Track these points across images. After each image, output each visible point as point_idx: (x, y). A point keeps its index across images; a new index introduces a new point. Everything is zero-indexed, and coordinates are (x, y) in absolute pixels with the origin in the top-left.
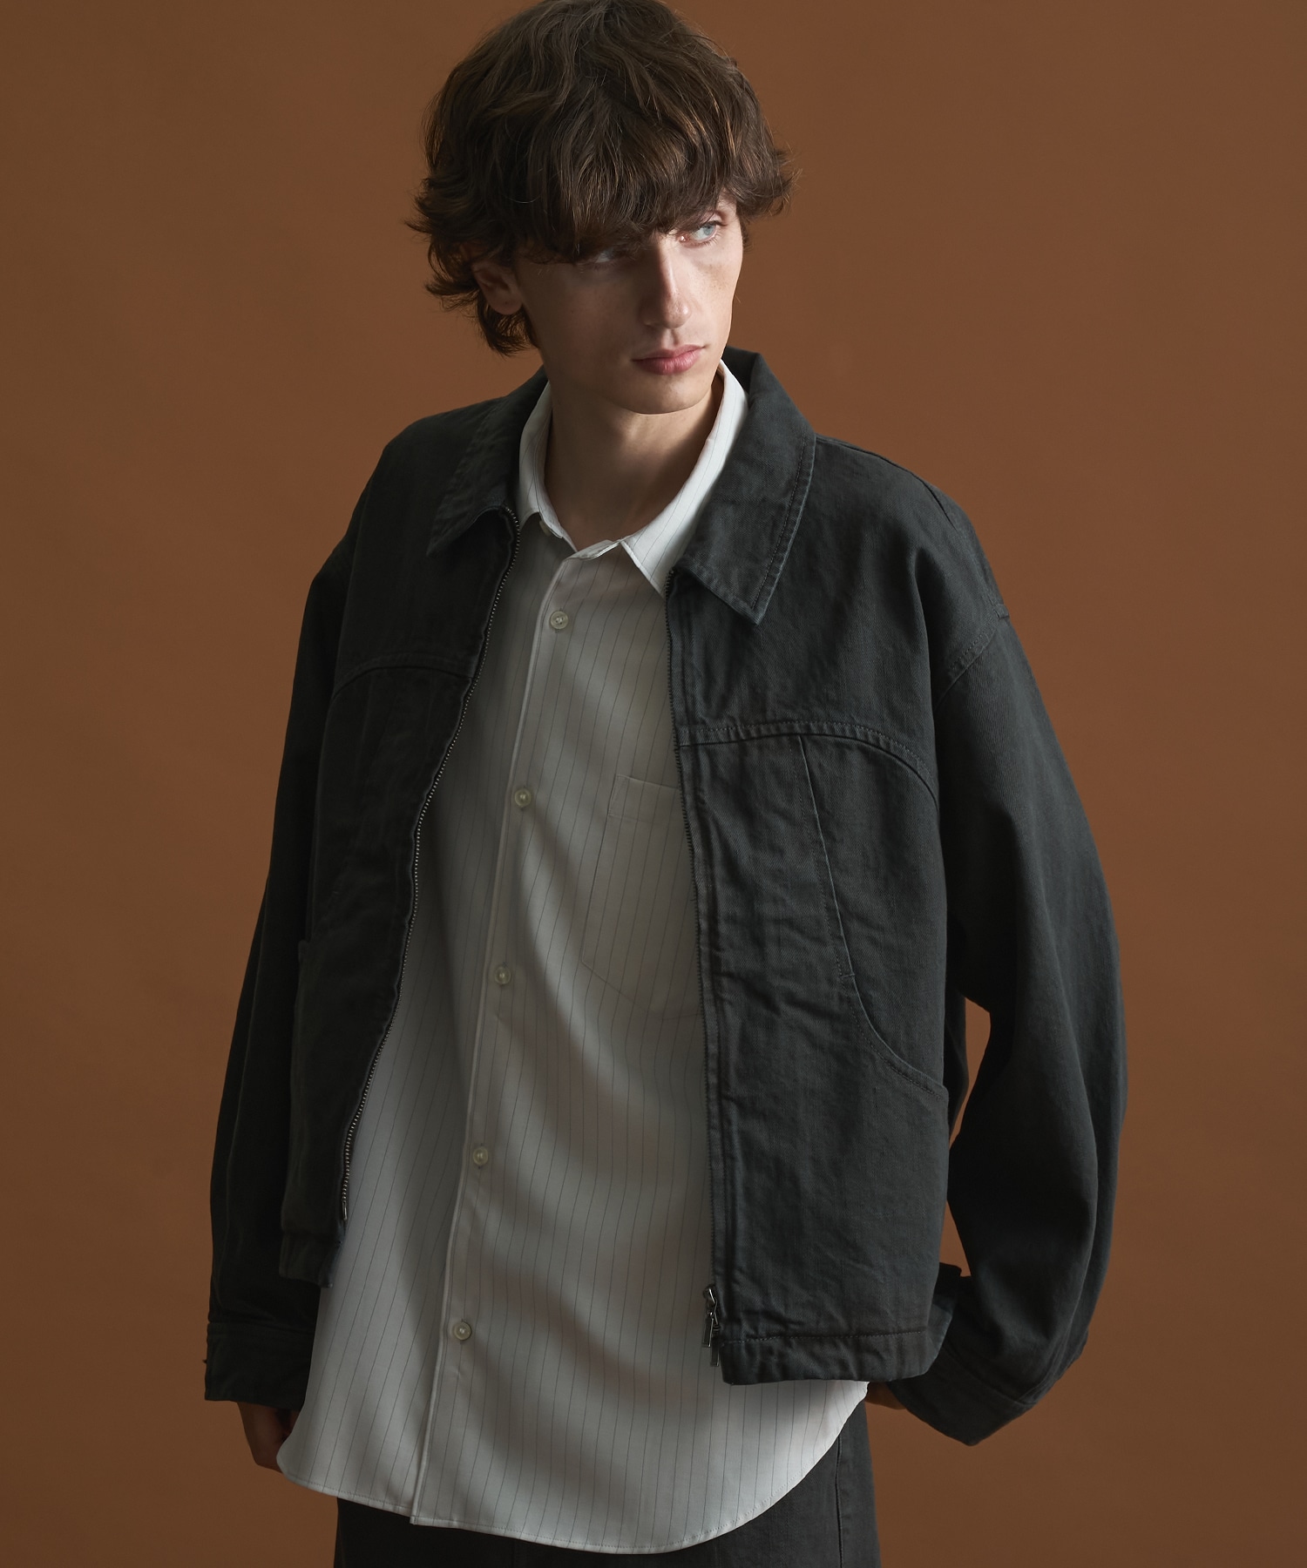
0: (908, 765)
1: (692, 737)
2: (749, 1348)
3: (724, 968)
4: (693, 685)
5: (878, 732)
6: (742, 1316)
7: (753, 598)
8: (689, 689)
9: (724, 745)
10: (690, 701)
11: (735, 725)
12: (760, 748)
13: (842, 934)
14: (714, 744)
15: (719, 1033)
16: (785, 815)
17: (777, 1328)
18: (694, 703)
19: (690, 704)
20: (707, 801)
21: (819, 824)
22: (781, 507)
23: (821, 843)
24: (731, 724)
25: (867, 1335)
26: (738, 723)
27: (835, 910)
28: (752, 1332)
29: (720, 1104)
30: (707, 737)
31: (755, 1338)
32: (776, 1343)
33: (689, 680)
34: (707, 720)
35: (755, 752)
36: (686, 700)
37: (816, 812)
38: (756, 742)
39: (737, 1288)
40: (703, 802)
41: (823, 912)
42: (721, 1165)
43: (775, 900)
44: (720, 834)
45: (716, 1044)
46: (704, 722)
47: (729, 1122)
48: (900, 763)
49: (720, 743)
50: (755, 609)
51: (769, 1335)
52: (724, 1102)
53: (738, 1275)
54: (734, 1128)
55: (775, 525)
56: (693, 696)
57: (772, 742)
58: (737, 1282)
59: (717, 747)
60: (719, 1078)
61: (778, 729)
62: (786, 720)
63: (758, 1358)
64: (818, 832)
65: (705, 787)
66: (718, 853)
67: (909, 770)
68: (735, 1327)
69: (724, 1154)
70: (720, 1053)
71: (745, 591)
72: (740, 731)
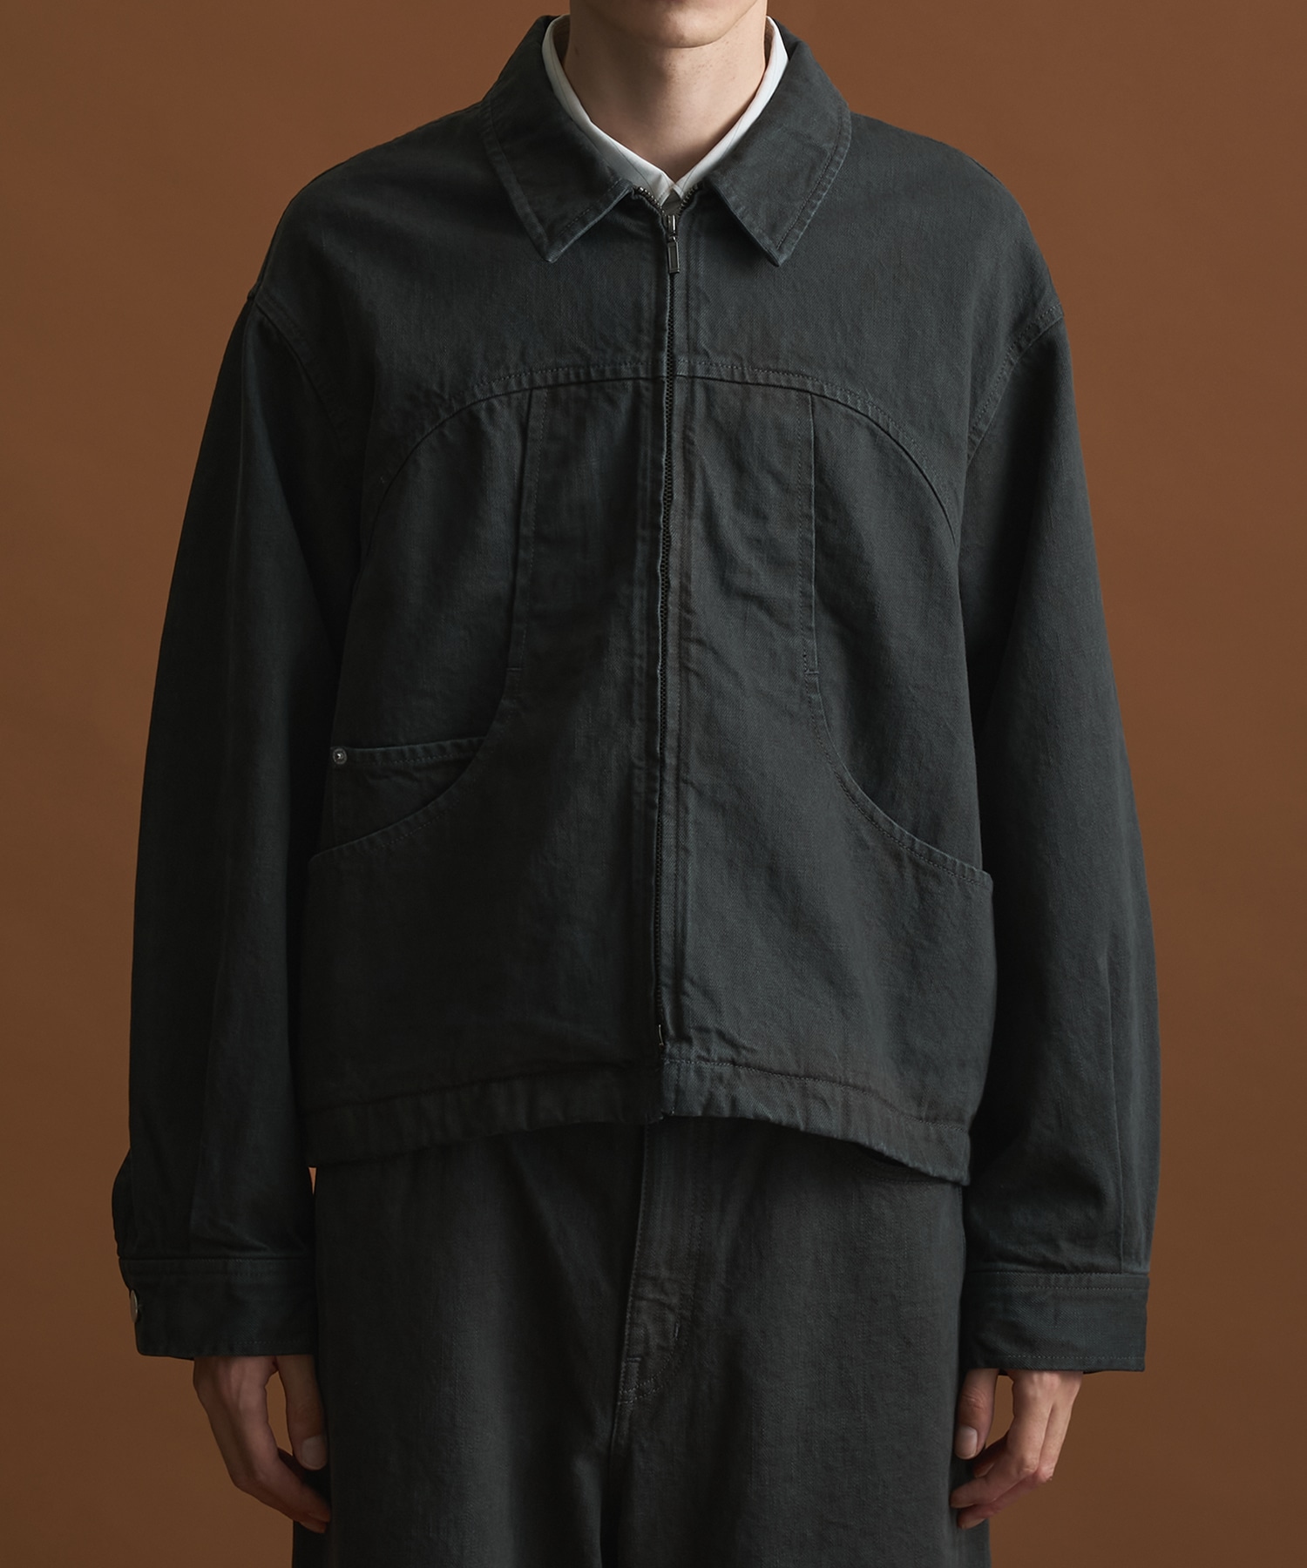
0: (914, 462)
1: (692, 369)
2: (699, 1072)
3: (693, 634)
4: (698, 309)
5: (889, 417)
6: (692, 1033)
7: (779, 238)
8: (693, 314)
9: (725, 384)
10: (692, 326)
11: (742, 366)
12: (765, 396)
13: (813, 625)
14: (715, 379)
15: (680, 707)
16: (778, 478)
17: (728, 1052)
18: (697, 330)
19: (692, 333)
20: (696, 443)
21: (813, 497)
22: (822, 153)
23: (811, 517)
24: (737, 363)
25: (815, 1079)
26: (745, 364)
27: (811, 597)
28: (704, 1054)
29: (677, 788)
30: (708, 371)
31: (707, 1060)
32: (727, 1069)
33: (693, 304)
34: (710, 352)
35: (759, 400)
36: (688, 325)
37: (813, 483)
38: (762, 389)
39: (686, 1001)
40: (692, 443)
41: (797, 595)
42: (673, 857)
43: (750, 574)
44: (705, 483)
45: (677, 719)
46: (707, 354)
47: (687, 810)
48: (906, 457)
49: (722, 380)
50: (780, 250)
51: (721, 1060)
52: (682, 784)
53: (688, 986)
54: (691, 817)
55: (813, 168)
56: (697, 323)
57: (779, 393)
58: (685, 993)
59: (717, 385)
60: (678, 758)
61: (789, 381)
62: (800, 374)
63: (707, 1084)
64: (810, 505)
65: (697, 426)
66: (699, 504)
67: (914, 467)
68: (685, 1046)
69: (677, 846)
70: (680, 730)
71: (773, 229)
72: (746, 372)
